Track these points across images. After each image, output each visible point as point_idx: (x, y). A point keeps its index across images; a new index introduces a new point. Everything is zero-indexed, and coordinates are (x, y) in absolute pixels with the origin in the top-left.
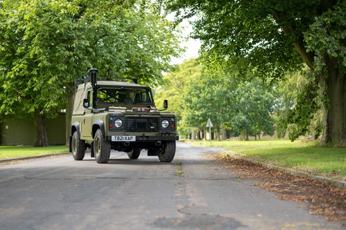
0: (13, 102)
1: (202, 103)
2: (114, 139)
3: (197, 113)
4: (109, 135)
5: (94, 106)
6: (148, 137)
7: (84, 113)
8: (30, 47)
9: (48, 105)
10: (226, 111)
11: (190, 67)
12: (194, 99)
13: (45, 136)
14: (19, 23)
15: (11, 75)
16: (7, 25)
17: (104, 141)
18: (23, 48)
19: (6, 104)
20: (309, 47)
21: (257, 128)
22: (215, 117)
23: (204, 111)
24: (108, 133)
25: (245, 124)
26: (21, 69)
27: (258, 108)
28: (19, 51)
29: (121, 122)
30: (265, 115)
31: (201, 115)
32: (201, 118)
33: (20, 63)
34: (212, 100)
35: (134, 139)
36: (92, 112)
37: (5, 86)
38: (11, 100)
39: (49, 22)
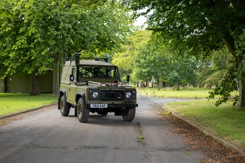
0: (16, 66)
1: (147, 63)
2: (92, 106)
3: (144, 70)
4: (89, 103)
5: (78, 80)
6: (116, 105)
7: (70, 84)
8: (28, 28)
9: (41, 70)
10: (164, 69)
11: (139, 36)
12: (142, 61)
13: (37, 87)
14: (21, 10)
15: (15, 47)
16: (13, 12)
17: (85, 107)
18: (24, 28)
19: (12, 68)
20: (239, 52)
21: (186, 81)
22: (156, 73)
23: (149, 69)
24: (88, 102)
25: (177, 78)
26: (22, 44)
27: (187, 67)
28: (21, 30)
29: (97, 94)
30: (192, 72)
31: (147, 72)
32: (146, 74)
33: (22, 39)
34: (154, 61)
35: (106, 106)
36: (76, 84)
37: (11, 55)
38: (15, 65)
39: (43, 10)
